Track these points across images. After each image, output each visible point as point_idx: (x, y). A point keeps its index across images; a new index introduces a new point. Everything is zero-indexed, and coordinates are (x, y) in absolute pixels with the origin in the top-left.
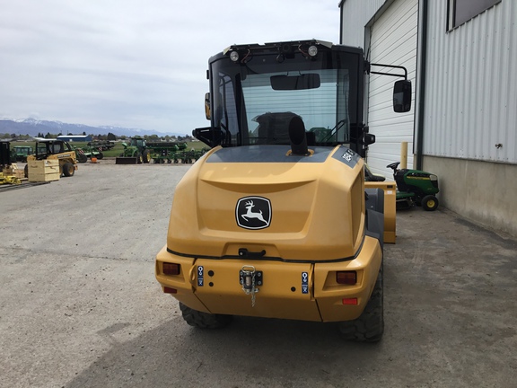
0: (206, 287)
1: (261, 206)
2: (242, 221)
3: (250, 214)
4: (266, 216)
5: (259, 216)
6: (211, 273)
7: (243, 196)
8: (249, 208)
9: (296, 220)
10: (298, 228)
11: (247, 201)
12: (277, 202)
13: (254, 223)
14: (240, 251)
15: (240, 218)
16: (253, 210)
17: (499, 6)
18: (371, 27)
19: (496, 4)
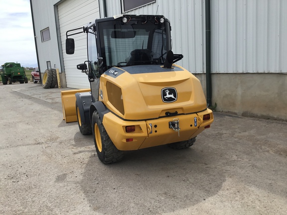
0: (154, 134)
1: (172, 91)
2: (165, 100)
3: (168, 96)
4: (175, 96)
5: (172, 96)
6: (156, 126)
7: (163, 88)
8: (167, 93)
9: (187, 96)
10: (188, 99)
11: (165, 90)
12: (178, 89)
13: (170, 100)
14: (166, 113)
15: (164, 98)
16: (169, 94)
17: (155, 4)
18: (57, 6)
19: (153, 3)
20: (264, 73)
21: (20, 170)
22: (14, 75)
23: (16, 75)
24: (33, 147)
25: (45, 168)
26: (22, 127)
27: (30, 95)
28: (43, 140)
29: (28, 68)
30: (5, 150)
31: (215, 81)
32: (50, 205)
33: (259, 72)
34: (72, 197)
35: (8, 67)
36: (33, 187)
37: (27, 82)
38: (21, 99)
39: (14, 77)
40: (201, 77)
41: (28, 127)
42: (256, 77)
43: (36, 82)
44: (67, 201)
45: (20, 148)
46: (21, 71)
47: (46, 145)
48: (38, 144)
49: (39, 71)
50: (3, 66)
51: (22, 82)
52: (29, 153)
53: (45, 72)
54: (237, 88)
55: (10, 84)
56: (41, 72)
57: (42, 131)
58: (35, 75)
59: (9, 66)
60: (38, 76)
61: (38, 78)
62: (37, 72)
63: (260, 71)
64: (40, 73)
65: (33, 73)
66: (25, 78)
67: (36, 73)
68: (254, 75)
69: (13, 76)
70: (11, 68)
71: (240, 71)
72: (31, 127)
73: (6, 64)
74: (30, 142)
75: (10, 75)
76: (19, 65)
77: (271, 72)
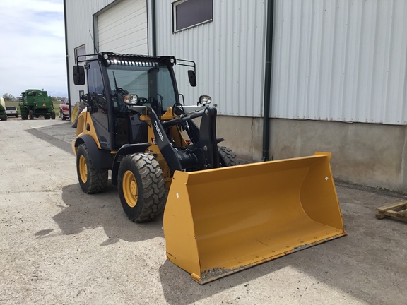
17: (211, 23)
18: (97, 16)
19: (209, 22)
20: (326, 121)
21: (17, 215)
22: (38, 106)
23: (39, 107)
24: (38, 193)
25: (44, 215)
26: (31, 172)
27: (51, 134)
28: (51, 188)
29: (59, 98)
30: (5, 195)
31: (274, 128)
32: (37, 246)
33: (321, 119)
34: (63, 241)
35: (30, 95)
36: (26, 231)
37: (54, 118)
38: (39, 139)
39: (37, 110)
40: (259, 122)
41: (39, 172)
42: (318, 125)
43: (64, 119)
44: (57, 245)
45: (23, 195)
46: (48, 101)
47: (53, 193)
48: (46, 191)
49: (69, 104)
50: (24, 94)
51: (47, 118)
52: (31, 200)
53: (76, 105)
54: (296, 138)
55: (32, 119)
56: (72, 104)
57: (53, 178)
58: (64, 108)
59: (32, 95)
60: (67, 109)
61: (68, 113)
62: (67, 104)
63: (323, 118)
64: (70, 106)
65: (61, 105)
66: (52, 112)
67: (65, 106)
68: (316, 123)
69: (36, 108)
70: (34, 98)
71: (301, 118)
72: (42, 172)
73: (28, 91)
74: (36, 189)
75: (31, 107)
76: (45, 93)
77: (333, 120)
